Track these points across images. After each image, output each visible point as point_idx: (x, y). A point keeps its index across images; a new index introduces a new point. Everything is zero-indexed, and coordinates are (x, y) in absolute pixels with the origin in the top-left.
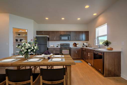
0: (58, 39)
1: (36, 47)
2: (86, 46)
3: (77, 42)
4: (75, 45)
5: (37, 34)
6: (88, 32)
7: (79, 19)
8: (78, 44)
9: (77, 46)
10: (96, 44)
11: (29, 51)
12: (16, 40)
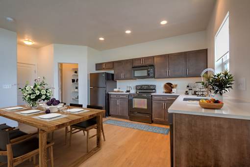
0: (128, 76)
3: (173, 82)
4: (169, 87)
5: (97, 70)
8: (176, 86)
12: (73, 80)
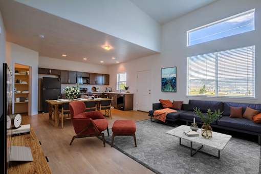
1: (78, 91)
2: (110, 91)
4: (95, 89)
6: (109, 75)
7: (102, 62)
8: (98, 89)
9: (97, 90)
10: (118, 89)
11: (73, 93)
